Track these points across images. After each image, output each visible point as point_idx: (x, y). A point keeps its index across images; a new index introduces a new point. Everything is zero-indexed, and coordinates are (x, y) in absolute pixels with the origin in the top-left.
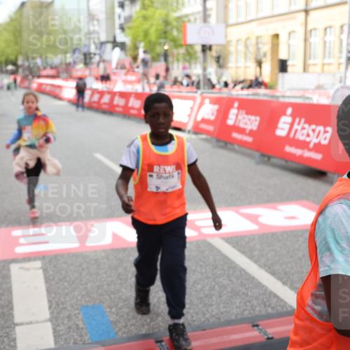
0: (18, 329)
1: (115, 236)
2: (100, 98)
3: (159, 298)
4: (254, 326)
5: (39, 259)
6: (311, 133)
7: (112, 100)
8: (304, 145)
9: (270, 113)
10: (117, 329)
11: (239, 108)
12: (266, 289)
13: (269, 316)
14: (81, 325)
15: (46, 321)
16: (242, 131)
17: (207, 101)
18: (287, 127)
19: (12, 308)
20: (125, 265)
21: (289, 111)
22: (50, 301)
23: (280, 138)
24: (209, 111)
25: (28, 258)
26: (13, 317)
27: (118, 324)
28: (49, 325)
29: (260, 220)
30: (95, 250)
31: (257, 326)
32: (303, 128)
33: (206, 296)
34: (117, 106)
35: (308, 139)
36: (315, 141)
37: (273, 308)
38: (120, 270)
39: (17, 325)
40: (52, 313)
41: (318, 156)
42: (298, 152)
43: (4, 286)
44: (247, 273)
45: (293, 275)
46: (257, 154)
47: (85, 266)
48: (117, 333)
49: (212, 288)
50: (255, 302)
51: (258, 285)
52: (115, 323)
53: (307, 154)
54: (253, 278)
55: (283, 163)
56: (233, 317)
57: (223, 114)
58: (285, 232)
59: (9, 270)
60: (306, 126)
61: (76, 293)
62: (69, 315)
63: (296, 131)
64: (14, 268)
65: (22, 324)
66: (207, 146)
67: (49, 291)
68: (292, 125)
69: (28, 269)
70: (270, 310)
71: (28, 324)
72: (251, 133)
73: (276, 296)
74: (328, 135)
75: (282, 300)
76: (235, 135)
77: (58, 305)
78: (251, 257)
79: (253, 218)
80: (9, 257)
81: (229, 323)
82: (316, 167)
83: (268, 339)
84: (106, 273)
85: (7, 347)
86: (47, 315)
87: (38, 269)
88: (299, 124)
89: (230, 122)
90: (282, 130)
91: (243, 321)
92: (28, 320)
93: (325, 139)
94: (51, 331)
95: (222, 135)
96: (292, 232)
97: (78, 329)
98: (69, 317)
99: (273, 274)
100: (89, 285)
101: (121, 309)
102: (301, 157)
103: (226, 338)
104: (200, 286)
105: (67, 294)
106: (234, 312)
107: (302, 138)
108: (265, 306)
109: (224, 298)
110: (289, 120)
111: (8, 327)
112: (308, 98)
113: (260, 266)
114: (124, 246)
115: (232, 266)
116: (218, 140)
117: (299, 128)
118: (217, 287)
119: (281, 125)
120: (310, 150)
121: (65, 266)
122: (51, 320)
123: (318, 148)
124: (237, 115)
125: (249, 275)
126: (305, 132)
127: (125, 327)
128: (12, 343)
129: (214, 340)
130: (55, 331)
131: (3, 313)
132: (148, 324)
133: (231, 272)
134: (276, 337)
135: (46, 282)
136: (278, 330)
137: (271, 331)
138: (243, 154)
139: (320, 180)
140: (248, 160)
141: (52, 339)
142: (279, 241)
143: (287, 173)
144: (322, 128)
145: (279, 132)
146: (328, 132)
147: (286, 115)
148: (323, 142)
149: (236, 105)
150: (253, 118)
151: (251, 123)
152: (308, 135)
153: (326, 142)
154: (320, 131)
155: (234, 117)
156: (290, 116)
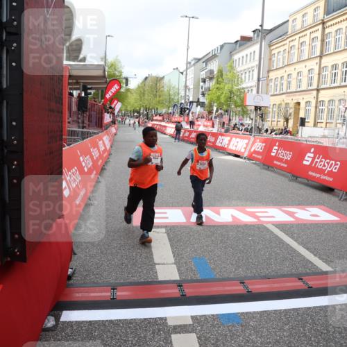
0: (157, 266)
1: (207, 217)
4: (300, 279)
5: (164, 228)
6: (326, 164)
8: (321, 171)
9: (300, 150)
10: (215, 273)
11: (279, 146)
12: (304, 258)
13: (307, 274)
14: (194, 269)
15: (173, 264)
16: (281, 160)
17: (258, 141)
18: (310, 159)
19: (152, 254)
20: (215, 235)
21: (312, 150)
22: (173, 253)
23: (306, 165)
24: (259, 146)
25: (157, 226)
26: (153, 259)
27: (216, 270)
28: (175, 266)
29: (296, 215)
32: (321, 161)
33: (267, 259)
34: (210, 142)
35: (324, 168)
36: (328, 169)
37: (310, 270)
38: (213, 238)
39: (156, 264)
40: (176, 259)
41: (331, 179)
42: (318, 176)
44: (291, 247)
46: (290, 175)
47: (191, 234)
48: (216, 275)
49: (270, 254)
50: (298, 265)
51: (299, 255)
52: (214, 269)
53: (323, 177)
54: (296, 250)
55: (306, 181)
56: (286, 273)
57: (268, 149)
58: (312, 224)
60: (324, 160)
61: (189, 249)
63: (317, 162)
65: (159, 264)
66: (257, 168)
67: (172, 247)
68: (314, 159)
69: (158, 233)
70: (308, 271)
71: (162, 264)
72: (286, 162)
73: (311, 262)
74: (338, 167)
75: (315, 265)
76: (275, 162)
77: (179, 255)
78: (292, 237)
79: (292, 214)
81: (284, 276)
83: (309, 287)
84: (204, 239)
85: (153, 276)
86: (174, 261)
87: (164, 233)
88: (318, 159)
89: (273, 154)
90: (307, 161)
91: (292, 275)
92: (162, 262)
93: (336, 168)
94: (176, 270)
95: (267, 162)
96: (316, 224)
97: (192, 270)
98: (185, 263)
99: (308, 249)
100: (195, 245)
101: (216, 261)
102: (319, 178)
103: (282, 285)
104: (262, 252)
105: (183, 249)
106: (286, 270)
107: (319, 167)
108: (305, 268)
109: (278, 261)
110: (312, 155)
111: (151, 265)
113: (299, 244)
115: (281, 242)
116: (264, 165)
117: (319, 161)
118: (273, 254)
119: (306, 158)
120: (325, 175)
121: (180, 233)
122: (175, 263)
123: (330, 174)
124: (278, 150)
125: (293, 248)
127: (221, 272)
128: (155, 274)
129: (276, 285)
130: (178, 270)
131: (147, 256)
132: (234, 272)
133: (281, 245)
134: (314, 287)
135: (170, 241)
136: (314, 283)
137: (311, 283)
138: (279, 174)
139: (330, 194)
140: (283, 178)
141: (178, 275)
142: (309, 229)
143: (309, 188)
144: (334, 162)
145: (305, 163)
146: (337, 164)
147: (310, 152)
148: (334, 170)
149: (277, 144)
150: (288, 153)
151: (287, 155)
152: (324, 166)
153: (336, 171)
154: (332, 164)
155: (275, 151)
156: (313, 153)
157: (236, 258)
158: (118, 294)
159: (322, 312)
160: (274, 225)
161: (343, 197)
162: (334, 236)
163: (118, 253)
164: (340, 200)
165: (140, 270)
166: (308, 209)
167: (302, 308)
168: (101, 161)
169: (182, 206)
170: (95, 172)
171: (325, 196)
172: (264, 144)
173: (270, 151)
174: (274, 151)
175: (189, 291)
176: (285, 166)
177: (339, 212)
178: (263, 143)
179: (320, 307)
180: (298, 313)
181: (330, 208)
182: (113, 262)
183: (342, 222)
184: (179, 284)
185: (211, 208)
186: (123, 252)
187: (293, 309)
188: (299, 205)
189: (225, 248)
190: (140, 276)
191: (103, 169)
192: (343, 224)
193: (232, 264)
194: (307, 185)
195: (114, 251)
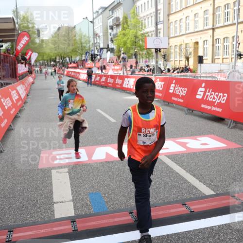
0: (55, 205)
1: (107, 154)
2: (100, 79)
3: (131, 189)
4: (183, 205)
5: (67, 167)
6: (216, 97)
7: (106, 80)
8: (211, 104)
9: (192, 86)
10: (108, 206)
11: (175, 84)
12: (190, 184)
13: (192, 200)
14: (89, 203)
15: (70, 201)
16: (177, 96)
17: (158, 80)
18: (202, 94)
19: (52, 194)
20: (113, 170)
21: (203, 85)
22: (72, 190)
23: (199, 99)
24: (159, 85)
25: (61, 167)
26: (53, 198)
27: (109, 204)
28: (72, 203)
29: (188, 145)
30: (96, 162)
31: (185, 205)
32: (211, 94)
33: (157, 188)
34: (110, 83)
35: (214, 100)
36: (218, 101)
37: (194, 195)
38: (110, 173)
39: (55, 203)
40: (73, 197)
41: (220, 110)
42: (209, 108)
43: (48, 181)
44: (180, 175)
45: (205, 176)
46: (186, 109)
47: (91, 171)
48: (108, 208)
49: (160, 184)
50: (184, 192)
51: (186, 182)
52: (107, 202)
53: (214, 109)
54: (183, 178)
55: (201, 114)
56: (172, 200)
58: (201, 152)
59: (51, 173)
60: (213, 93)
61: (86, 186)
62: (83, 198)
63: (208, 95)
64: (54, 172)
65: (57, 203)
67: (72, 185)
68: (205, 92)
69: (61, 173)
70: (192, 196)
72: (182, 97)
73: (196, 188)
74: (225, 98)
75: (199, 190)
76: (173, 98)
77: (77, 192)
78: (182, 166)
79: (183, 145)
80: (51, 166)
81: (170, 203)
82: (219, 115)
83: (191, 212)
84: (102, 175)
85: (50, 215)
86: (71, 198)
87: (66, 172)
88: (209, 92)
89: (171, 91)
90: (199, 95)
91: (177, 202)
92: (60, 201)
93: (223, 100)
94: (73, 207)
95: (166, 98)
96: (204, 152)
97: (87, 205)
99: (194, 176)
100: (93, 182)
101: (110, 195)
102: (210, 110)
103: (168, 211)
105: (81, 186)
106: (172, 197)
107: (210, 100)
108: (190, 194)
109: (167, 189)
110: (203, 90)
111: (50, 204)
112: (214, 77)
113: (187, 171)
114: (112, 160)
115: (172, 171)
116: (164, 102)
117: (209, 94)
118: (163, 183)
119: (199, 93)
120: (215, 106)
121: (81, 171)
122: (73, 200)
123: (219, 105)
124: (175, 87)
125: (181, 176)
126: (212, 96)
127: (113, 204)
128: (52, 213)
129: (161, 213)
130: (75, 207)
131: (47, 196)
132: (125, 203)
133: (171, 175)
134: (195, 211)
135: (70, 180)
136: (196, 207)
137: (193, 208)
138: (178, 109)
139: (221, 123)
140: (181, 112)
141: (73, 211)
142: (197, 157)
143: (202, 119)
144: (222, 94)
145: (198, 97)
146: (225, 96)
147: (202, 87)
148: (222, 102)
149: (174, 82)
150: (183, 89)
151: (182, 91)
152: (214, 98)
153: (224, 102)
154: (221, 96)
155: (173, 88)
156: (204, 87)
157: (129, 190)
158: (14, 235)
159: (200, 234)
160: (166, 156)
161: (232, 125)
162: (219, 161)
163: (20, 196)
164: (229, 128)
165: (39, 210)
166: (198, 138)
167: (183, 232)
168: (14, 110)
169: (86, 146)
170: (6, 121)
171: (216, 125)
172: (163, 83)
173: (168, 88)
174: (171, 88)
175: (81, 226)
176: (181, 101)
177: (226, 139)
178: (162, 81)
179: (200, 229)
180: (179, 238)
181: (219, 136)
182: (14, 206)
183: (228, 148)
184: (73, 220)
185: (112, 145)
186: (25, 194)
187: (175, 234)
188: (192, 135)
189: (121, 181)
190: (37, 216)
191: (16, 117)
192: (229, 150)
193: (124, 196)
194: (201, 117)
195: (17, 194)
